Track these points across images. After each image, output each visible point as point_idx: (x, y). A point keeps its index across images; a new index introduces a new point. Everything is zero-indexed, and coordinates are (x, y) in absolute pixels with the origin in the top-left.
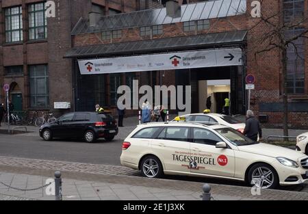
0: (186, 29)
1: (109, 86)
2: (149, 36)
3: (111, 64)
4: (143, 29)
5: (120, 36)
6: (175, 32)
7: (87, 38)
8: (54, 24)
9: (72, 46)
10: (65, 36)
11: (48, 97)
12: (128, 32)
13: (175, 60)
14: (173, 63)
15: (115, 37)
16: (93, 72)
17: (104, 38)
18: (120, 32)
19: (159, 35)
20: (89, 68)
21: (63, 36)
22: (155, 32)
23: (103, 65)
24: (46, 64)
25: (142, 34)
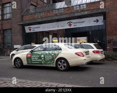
0: (75, 9)
1: (38, 39)
2: (57, 14)
3: (40, 27)
4: (54, 11)
5: (43, 15)
6: (70, 11)
7: (29, 16)
8: (14, 11)
9: (22, 20)
10: (19, 16)
11: (12, 43)
12: (47, 13)
13: (70, 24)
14: (69, 25)
15: (41, 15)
16: (32, 31)
17: (36, 16)
18: (43, 13)
19: (62, 13)
20: (30, 30)
21: (18, 16)
22: (60, 12)
23: (36, 28)
24: (11, 29)
25: (54, 13)
